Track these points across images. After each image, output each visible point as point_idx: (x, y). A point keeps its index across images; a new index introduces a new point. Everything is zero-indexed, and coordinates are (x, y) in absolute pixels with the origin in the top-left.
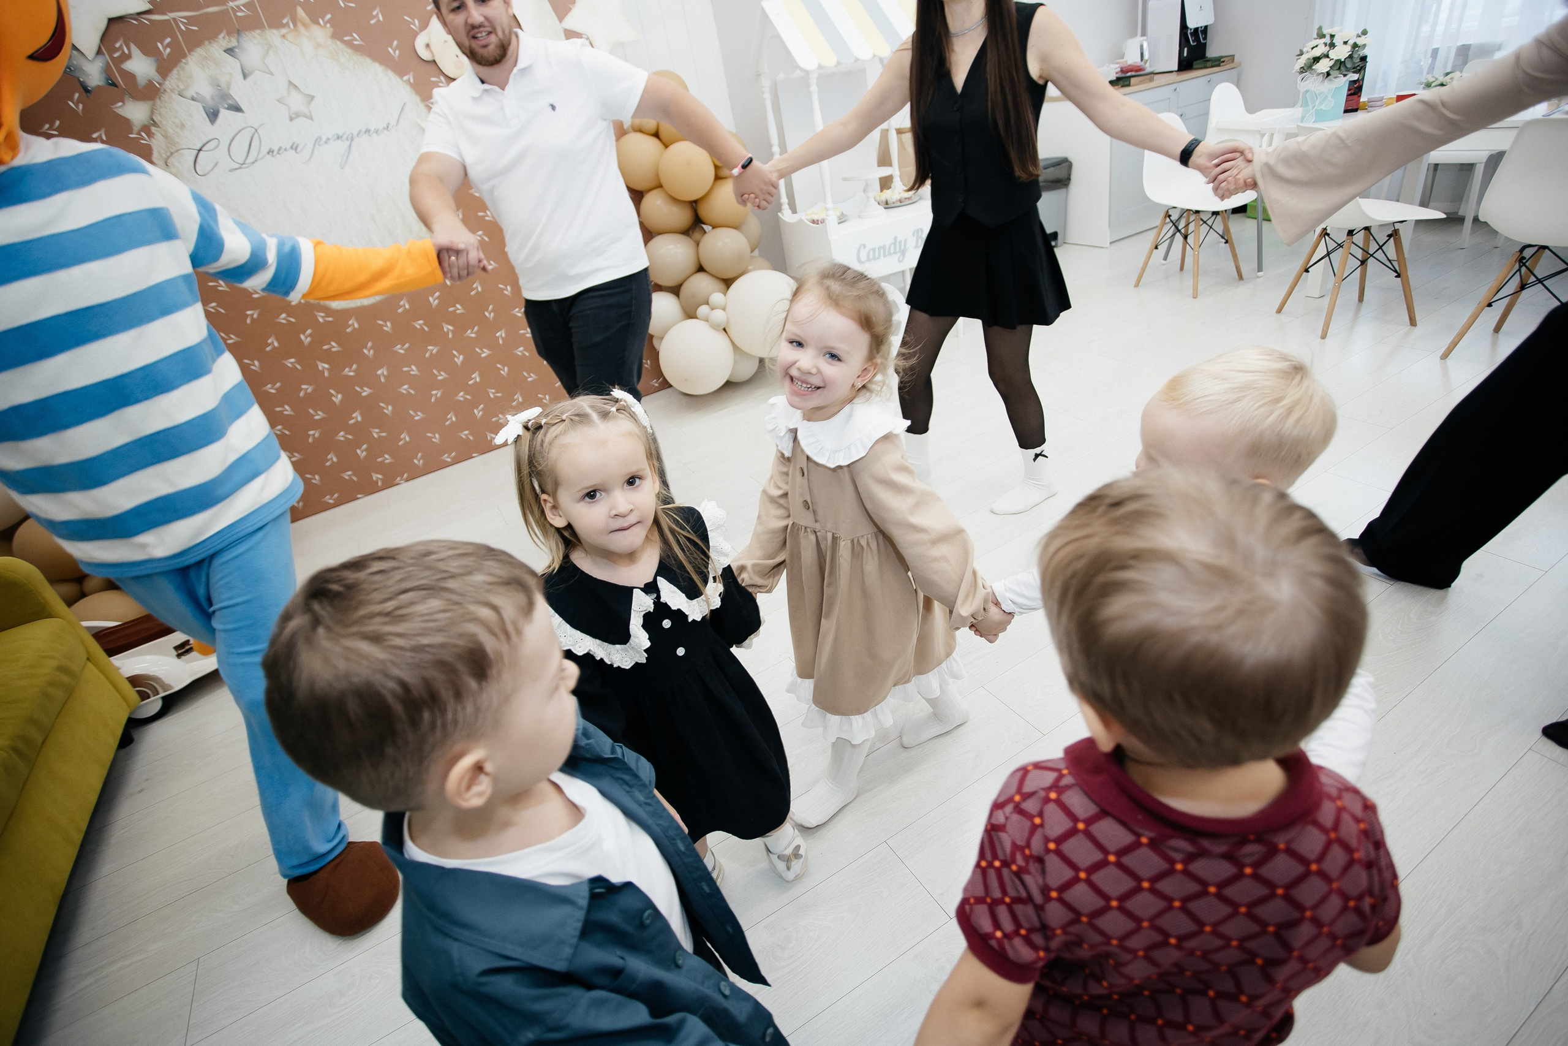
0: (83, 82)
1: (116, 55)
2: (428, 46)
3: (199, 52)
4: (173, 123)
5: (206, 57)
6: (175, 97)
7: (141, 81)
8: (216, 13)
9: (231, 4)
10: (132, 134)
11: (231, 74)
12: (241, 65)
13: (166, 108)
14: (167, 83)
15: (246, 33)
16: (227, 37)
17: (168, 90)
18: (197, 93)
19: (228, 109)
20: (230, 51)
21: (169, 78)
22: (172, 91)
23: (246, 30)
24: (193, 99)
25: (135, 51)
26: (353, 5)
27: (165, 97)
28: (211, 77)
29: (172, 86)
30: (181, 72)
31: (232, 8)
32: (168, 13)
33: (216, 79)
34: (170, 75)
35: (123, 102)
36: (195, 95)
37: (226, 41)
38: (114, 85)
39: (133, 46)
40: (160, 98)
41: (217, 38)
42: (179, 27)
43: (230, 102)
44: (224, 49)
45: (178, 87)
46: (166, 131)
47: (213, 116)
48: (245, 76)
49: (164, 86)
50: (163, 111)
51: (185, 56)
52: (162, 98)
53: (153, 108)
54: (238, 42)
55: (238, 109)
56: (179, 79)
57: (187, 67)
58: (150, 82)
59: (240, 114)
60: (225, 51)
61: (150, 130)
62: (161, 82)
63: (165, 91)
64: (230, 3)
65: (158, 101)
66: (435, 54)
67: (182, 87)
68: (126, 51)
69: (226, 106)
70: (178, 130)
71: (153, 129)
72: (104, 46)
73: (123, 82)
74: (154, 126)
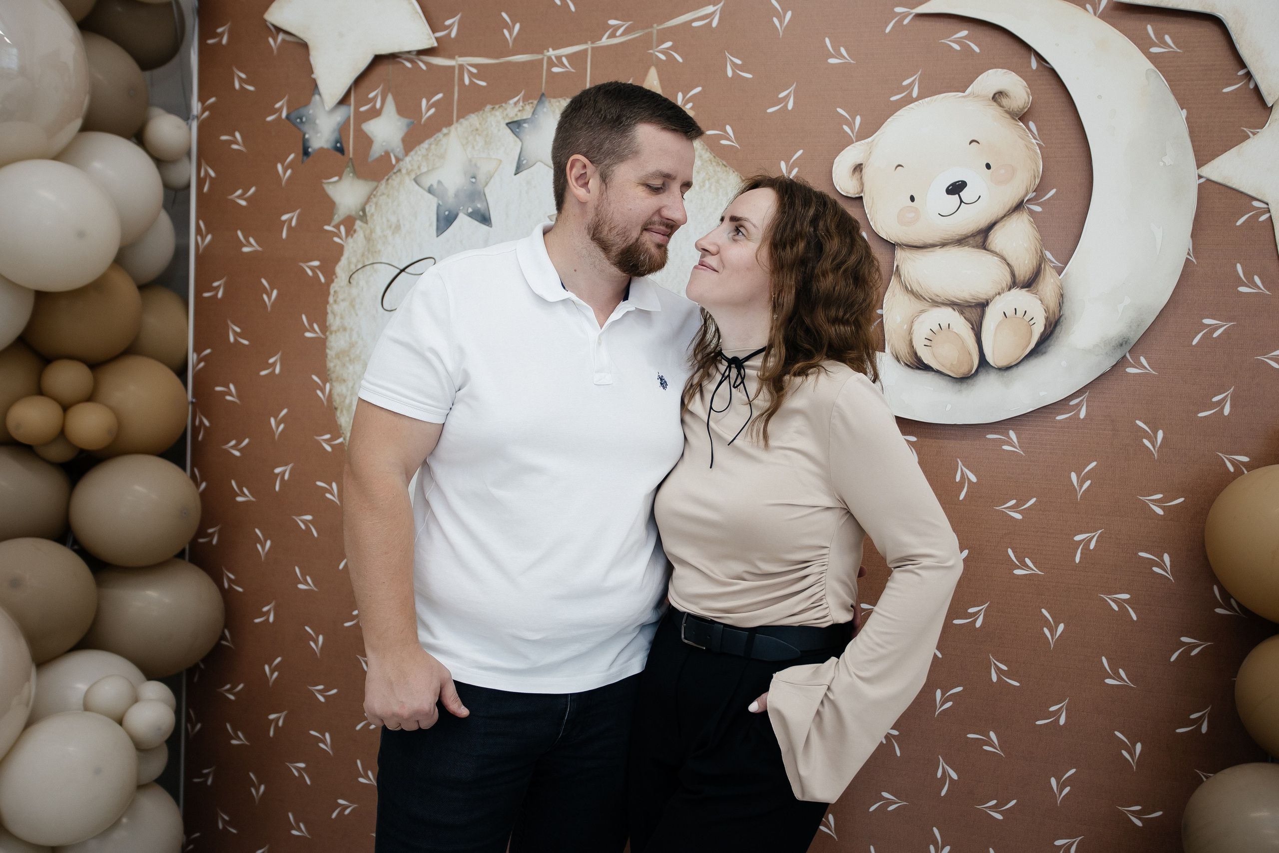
0: (308, 140)
1: (363, 109)
2: (858, 168)
3: (473, 119)
4: (388, 221)
5: (477, 130)
6: (409, 182)
7: (376, 151)
8: (524, 63)
9: (551, 53)
10: (329, 225)
11: (501, 161)
12: (521, 149)
13: (388, 196)
14: (408, 159)
15: (553, 100)
16: (521, 104)
17: (404, 171)
18: (439, 182)
19: (470, 215)
20: (515, 126)
21: (412, 153)
22: (408, 173)
23: (554, 97)
24: (430, 191)
25: (390, 106)
26: (749, 76)
27: (395, 181)
28: (470, 161)
29: (412, 165)
30: (433, 147)
31: (550, 58)
32: (457, 57)
33: (476, 165)
34: (417, 148)
35: (340, 178)
36: (435, 185)
37: (516, 109)
38: (341, 150)
39: (390, 99)
40: (388, 180)
41: (506, 103)
42: (461, 79)
43: (479, 206)
44: (507, 121)
45: (419, 168)
46: (372, 231)
47: (445, 221)
48: (518, 170)
49: (401, 163)
50: (382, 200)
51: (449, 124)
52: (390, 181)
53: (372, 194)
54: (533, 113)
55: (484, 218)
56: (425, 157)
57: (444, 141)
58: (387, 154)
59: (484, 227)
60: (507, 124)
61: (353, 224)
62: (400, 156)
63: (399, 171)
64: (550, 50)
65: (383, 182)
66: (866, 189)
67: (424, 169)
68: (378, 105)
69: (470, 210)
70: (389, 233)
71: (358, 223)
72: (355, 93)
73: (354, 149)
74: (362, 221)
